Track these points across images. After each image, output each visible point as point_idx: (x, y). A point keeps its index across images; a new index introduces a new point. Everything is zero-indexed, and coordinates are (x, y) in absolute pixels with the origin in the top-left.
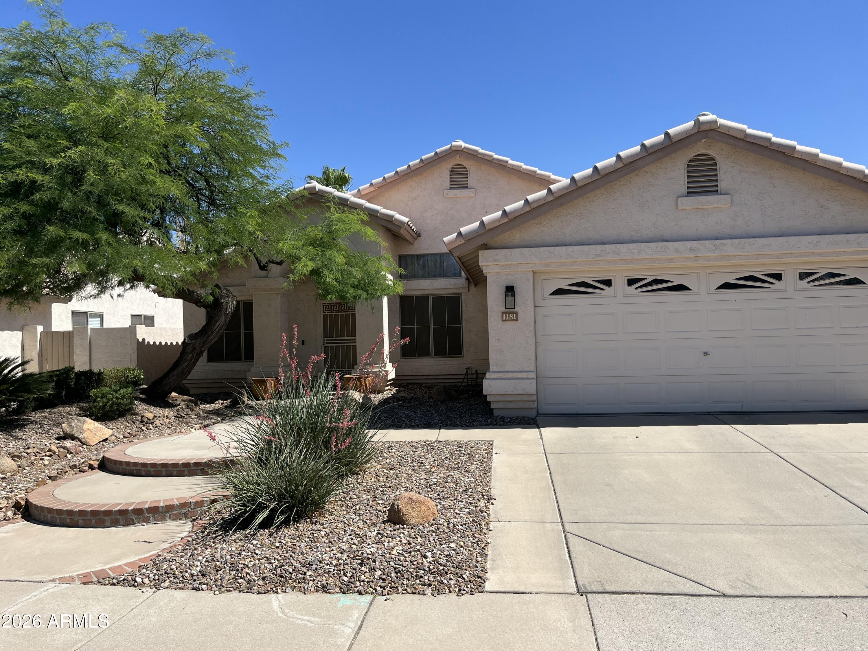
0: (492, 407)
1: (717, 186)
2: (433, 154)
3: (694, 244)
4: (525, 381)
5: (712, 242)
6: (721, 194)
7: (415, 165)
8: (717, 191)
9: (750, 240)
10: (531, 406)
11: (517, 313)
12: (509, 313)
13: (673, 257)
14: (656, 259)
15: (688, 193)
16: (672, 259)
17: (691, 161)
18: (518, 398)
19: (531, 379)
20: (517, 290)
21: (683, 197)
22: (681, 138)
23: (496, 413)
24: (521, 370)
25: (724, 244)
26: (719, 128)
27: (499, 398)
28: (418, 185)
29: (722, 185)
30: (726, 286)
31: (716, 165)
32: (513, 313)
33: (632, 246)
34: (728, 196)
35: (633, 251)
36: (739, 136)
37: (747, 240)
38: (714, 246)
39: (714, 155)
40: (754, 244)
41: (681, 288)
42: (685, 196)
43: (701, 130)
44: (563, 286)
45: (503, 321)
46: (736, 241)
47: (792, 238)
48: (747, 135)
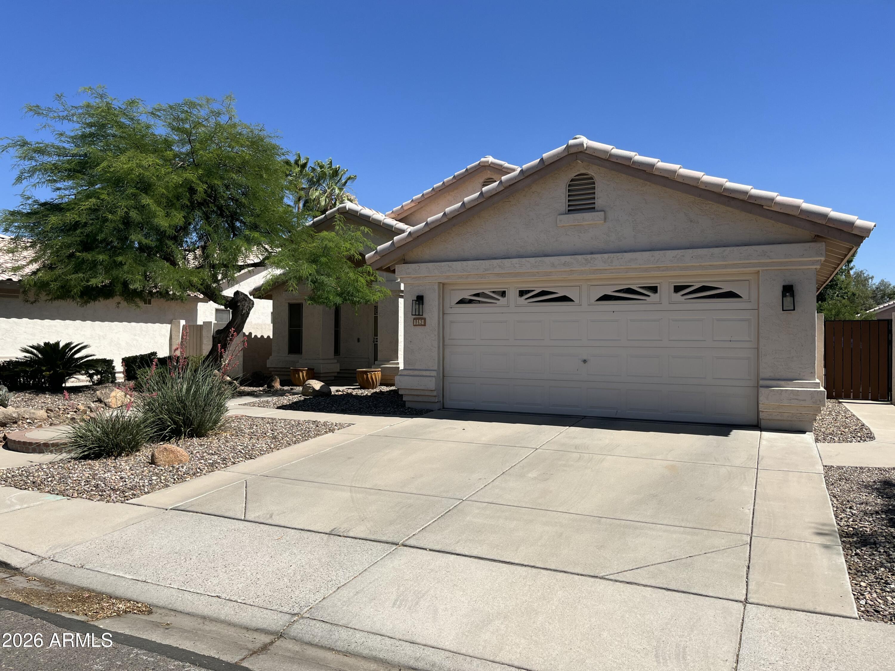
0: (404, 399)
1: (594, 203)
2: (465, 170)
3: (568, 259)
4: (427, 378)
5: (584, 256)
6: (597, 211)
8: (594, 208)
9: (618, 254)
10: (433, 401)
11: (425, 319)
12: (419, 319)
13: (550, 270)
14: (537, 272)
15: (569, 210)
16: (550, 272)
17: (572, 180)
18: (422, 393)
19: (432, 377)
20: (426, 300)
21: (564, 214)
22: (553, 161)
23: (408, 405)
24: (427, 368)
25: (594, 258)
26: (586, 150)
27: (407, 392)
28: (454, 199)
29: (599, 202)
30: (605, 298)
31: (594, 183)
32: (422, 319)
33: (515, 261)
34: (602, 213)
35: (516, 265)
36: (604, 157)
37: (615, 254)
38: (586, 260)
39: (593, 174)
40: (622, 258)
41: (565, 299)
42: (566, 214)
43: (570, 152)
44: (467, 295)
45: (414, 325)
46: (606, 256)
47: (658, 252)
48: (611, 155)
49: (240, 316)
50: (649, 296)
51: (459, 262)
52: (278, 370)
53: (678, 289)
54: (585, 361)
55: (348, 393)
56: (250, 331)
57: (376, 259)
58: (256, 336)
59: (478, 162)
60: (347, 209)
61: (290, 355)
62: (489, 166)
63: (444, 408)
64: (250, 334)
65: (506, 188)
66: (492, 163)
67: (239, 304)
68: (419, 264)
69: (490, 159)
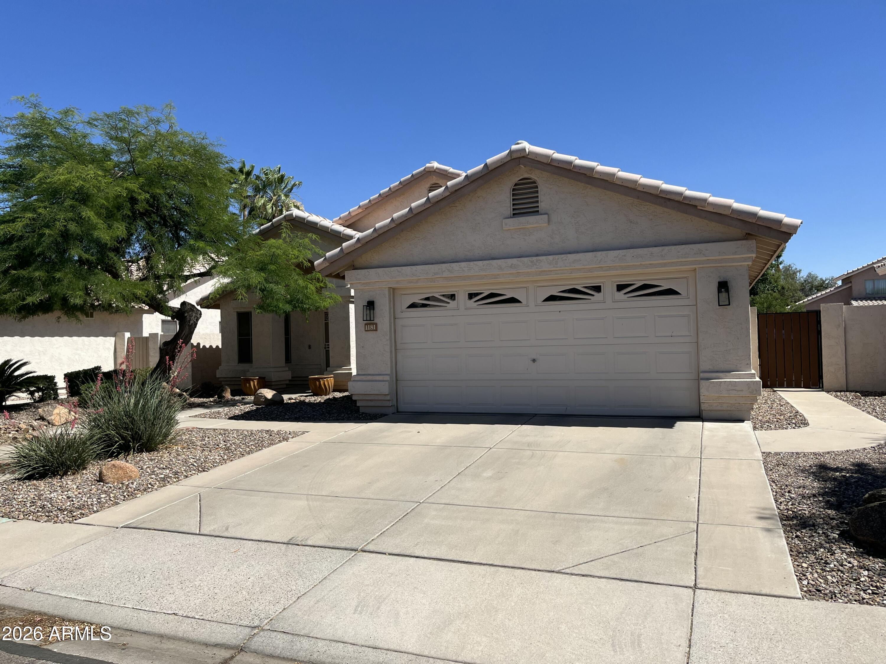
0: (358, 405)
1: (538, 207)
2: (410, 175)
3: (514, 261)
4: (380, 383)
5: (530, 258)
6: (541, 214)
7: (394, 187)
8: (538, 211)
9: (563, 256)
10: (387, 405)
11: (376, 324)
12: (370, 324)
13: (498, 273)
14: (485, 275)
15: (514, 214)
16: (498, 275)
17: (516, 185)
18: (376, 398)
19: (386, 381)
20: (376, 305)
21: (509, 218)
22: (497, 166)
23: (362, 410)
24: (380, 373)
25: (540, 260)
26: (528, 155)
27: (361, 398)
28: (401, 204)
29: (543, 205)
30: (552, 298)
31: (537, 187)
32: (373, 324)
33: (463, 264)
34: (546, 216)
35: (464, 269)
36: (545, 161)
37: (559, 256)
38: (532, 262)
39: (536, 178)
40: (566, 260)
41: (513, 300)
42: (511, 217)
43: (513, 158)
44: (417, 299)
45: (366, 331)
46: (551, 258)
47: (600, 253)
48: (553, 160)
49: (187, 327)
50: (593, 295)
51: (409, 267)
52: (228, 379)
53: (620, 288)
54: (534, 360)
55: (300, 401)
56: (198, 342)
57: (325, 266)
58: (204, 346)
59: (424, 167)
60: (294, 216)
61: (239, 365)
62: (435, 171)
63: (398, 412)
64: (199, 344)
65: (452, 193)
66: (437, 168)
67: (186, 315)
68: (368, 270)
69: (435, 165)
